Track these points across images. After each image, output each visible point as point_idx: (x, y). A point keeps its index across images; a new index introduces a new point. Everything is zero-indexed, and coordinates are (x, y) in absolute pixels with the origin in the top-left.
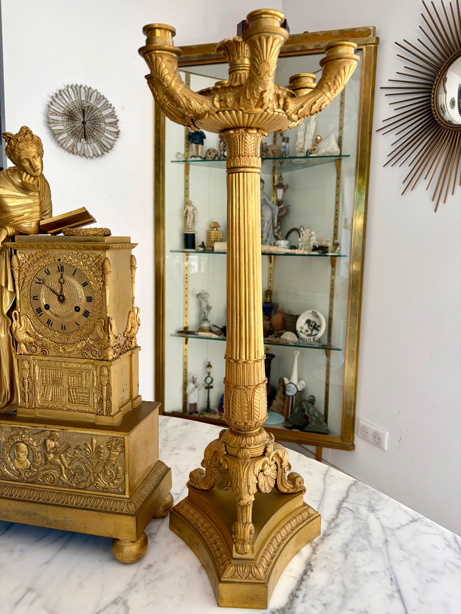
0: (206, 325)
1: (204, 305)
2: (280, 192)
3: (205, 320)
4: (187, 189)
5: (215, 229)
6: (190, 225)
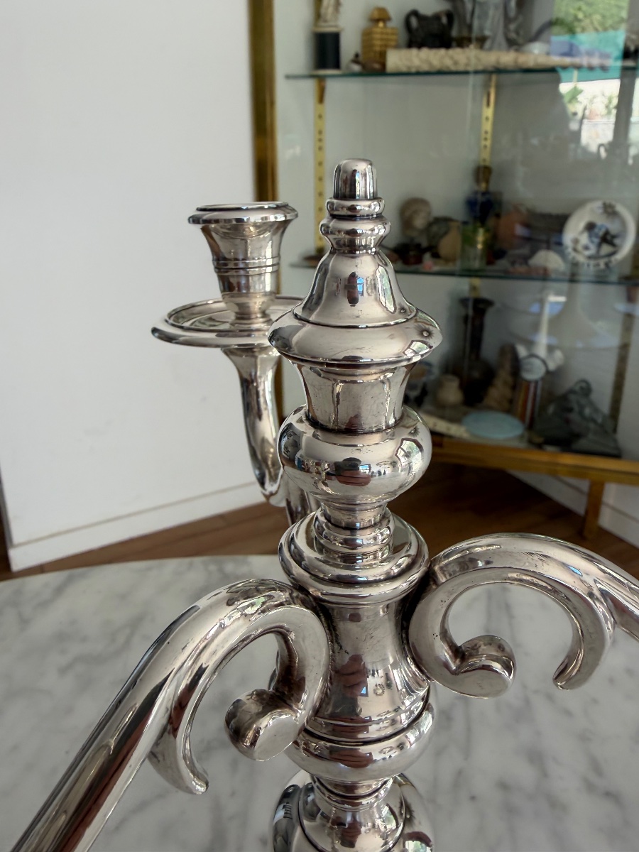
5: (381, 24)
6: (330, 10)
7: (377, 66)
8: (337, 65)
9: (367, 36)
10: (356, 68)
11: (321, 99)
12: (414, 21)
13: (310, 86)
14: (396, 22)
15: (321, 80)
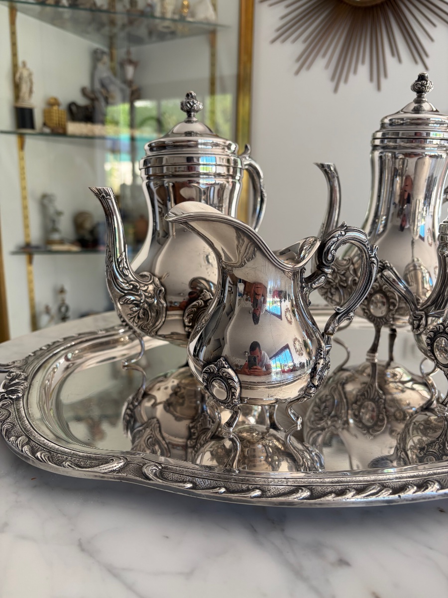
0: (56, 236)
1: (51, 211)
2: (130, 71)
3: (55, 230)
4: (14, 44)
5: (55, 108)
6: (27, 95)
7: (61, 131)
8: (32, 126)
9: (47, 113)
10: (47, 130)
11: (22, 146)
12: (74, 108)
13: (13, 139)
14: (63, 107)
15: (22, 136)
